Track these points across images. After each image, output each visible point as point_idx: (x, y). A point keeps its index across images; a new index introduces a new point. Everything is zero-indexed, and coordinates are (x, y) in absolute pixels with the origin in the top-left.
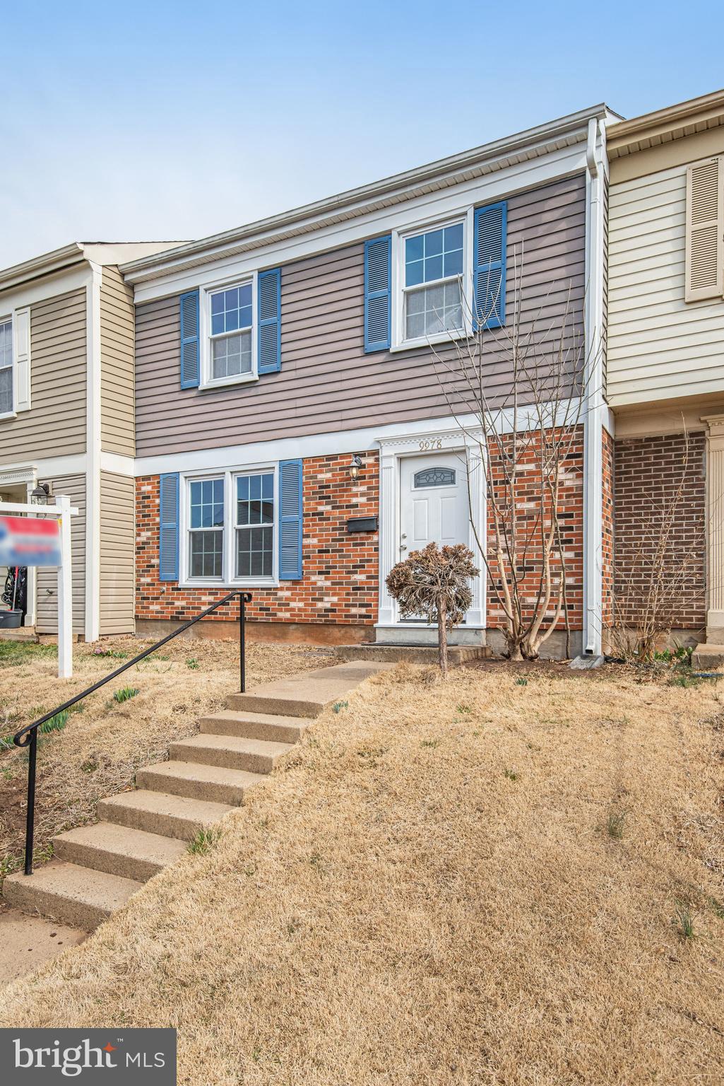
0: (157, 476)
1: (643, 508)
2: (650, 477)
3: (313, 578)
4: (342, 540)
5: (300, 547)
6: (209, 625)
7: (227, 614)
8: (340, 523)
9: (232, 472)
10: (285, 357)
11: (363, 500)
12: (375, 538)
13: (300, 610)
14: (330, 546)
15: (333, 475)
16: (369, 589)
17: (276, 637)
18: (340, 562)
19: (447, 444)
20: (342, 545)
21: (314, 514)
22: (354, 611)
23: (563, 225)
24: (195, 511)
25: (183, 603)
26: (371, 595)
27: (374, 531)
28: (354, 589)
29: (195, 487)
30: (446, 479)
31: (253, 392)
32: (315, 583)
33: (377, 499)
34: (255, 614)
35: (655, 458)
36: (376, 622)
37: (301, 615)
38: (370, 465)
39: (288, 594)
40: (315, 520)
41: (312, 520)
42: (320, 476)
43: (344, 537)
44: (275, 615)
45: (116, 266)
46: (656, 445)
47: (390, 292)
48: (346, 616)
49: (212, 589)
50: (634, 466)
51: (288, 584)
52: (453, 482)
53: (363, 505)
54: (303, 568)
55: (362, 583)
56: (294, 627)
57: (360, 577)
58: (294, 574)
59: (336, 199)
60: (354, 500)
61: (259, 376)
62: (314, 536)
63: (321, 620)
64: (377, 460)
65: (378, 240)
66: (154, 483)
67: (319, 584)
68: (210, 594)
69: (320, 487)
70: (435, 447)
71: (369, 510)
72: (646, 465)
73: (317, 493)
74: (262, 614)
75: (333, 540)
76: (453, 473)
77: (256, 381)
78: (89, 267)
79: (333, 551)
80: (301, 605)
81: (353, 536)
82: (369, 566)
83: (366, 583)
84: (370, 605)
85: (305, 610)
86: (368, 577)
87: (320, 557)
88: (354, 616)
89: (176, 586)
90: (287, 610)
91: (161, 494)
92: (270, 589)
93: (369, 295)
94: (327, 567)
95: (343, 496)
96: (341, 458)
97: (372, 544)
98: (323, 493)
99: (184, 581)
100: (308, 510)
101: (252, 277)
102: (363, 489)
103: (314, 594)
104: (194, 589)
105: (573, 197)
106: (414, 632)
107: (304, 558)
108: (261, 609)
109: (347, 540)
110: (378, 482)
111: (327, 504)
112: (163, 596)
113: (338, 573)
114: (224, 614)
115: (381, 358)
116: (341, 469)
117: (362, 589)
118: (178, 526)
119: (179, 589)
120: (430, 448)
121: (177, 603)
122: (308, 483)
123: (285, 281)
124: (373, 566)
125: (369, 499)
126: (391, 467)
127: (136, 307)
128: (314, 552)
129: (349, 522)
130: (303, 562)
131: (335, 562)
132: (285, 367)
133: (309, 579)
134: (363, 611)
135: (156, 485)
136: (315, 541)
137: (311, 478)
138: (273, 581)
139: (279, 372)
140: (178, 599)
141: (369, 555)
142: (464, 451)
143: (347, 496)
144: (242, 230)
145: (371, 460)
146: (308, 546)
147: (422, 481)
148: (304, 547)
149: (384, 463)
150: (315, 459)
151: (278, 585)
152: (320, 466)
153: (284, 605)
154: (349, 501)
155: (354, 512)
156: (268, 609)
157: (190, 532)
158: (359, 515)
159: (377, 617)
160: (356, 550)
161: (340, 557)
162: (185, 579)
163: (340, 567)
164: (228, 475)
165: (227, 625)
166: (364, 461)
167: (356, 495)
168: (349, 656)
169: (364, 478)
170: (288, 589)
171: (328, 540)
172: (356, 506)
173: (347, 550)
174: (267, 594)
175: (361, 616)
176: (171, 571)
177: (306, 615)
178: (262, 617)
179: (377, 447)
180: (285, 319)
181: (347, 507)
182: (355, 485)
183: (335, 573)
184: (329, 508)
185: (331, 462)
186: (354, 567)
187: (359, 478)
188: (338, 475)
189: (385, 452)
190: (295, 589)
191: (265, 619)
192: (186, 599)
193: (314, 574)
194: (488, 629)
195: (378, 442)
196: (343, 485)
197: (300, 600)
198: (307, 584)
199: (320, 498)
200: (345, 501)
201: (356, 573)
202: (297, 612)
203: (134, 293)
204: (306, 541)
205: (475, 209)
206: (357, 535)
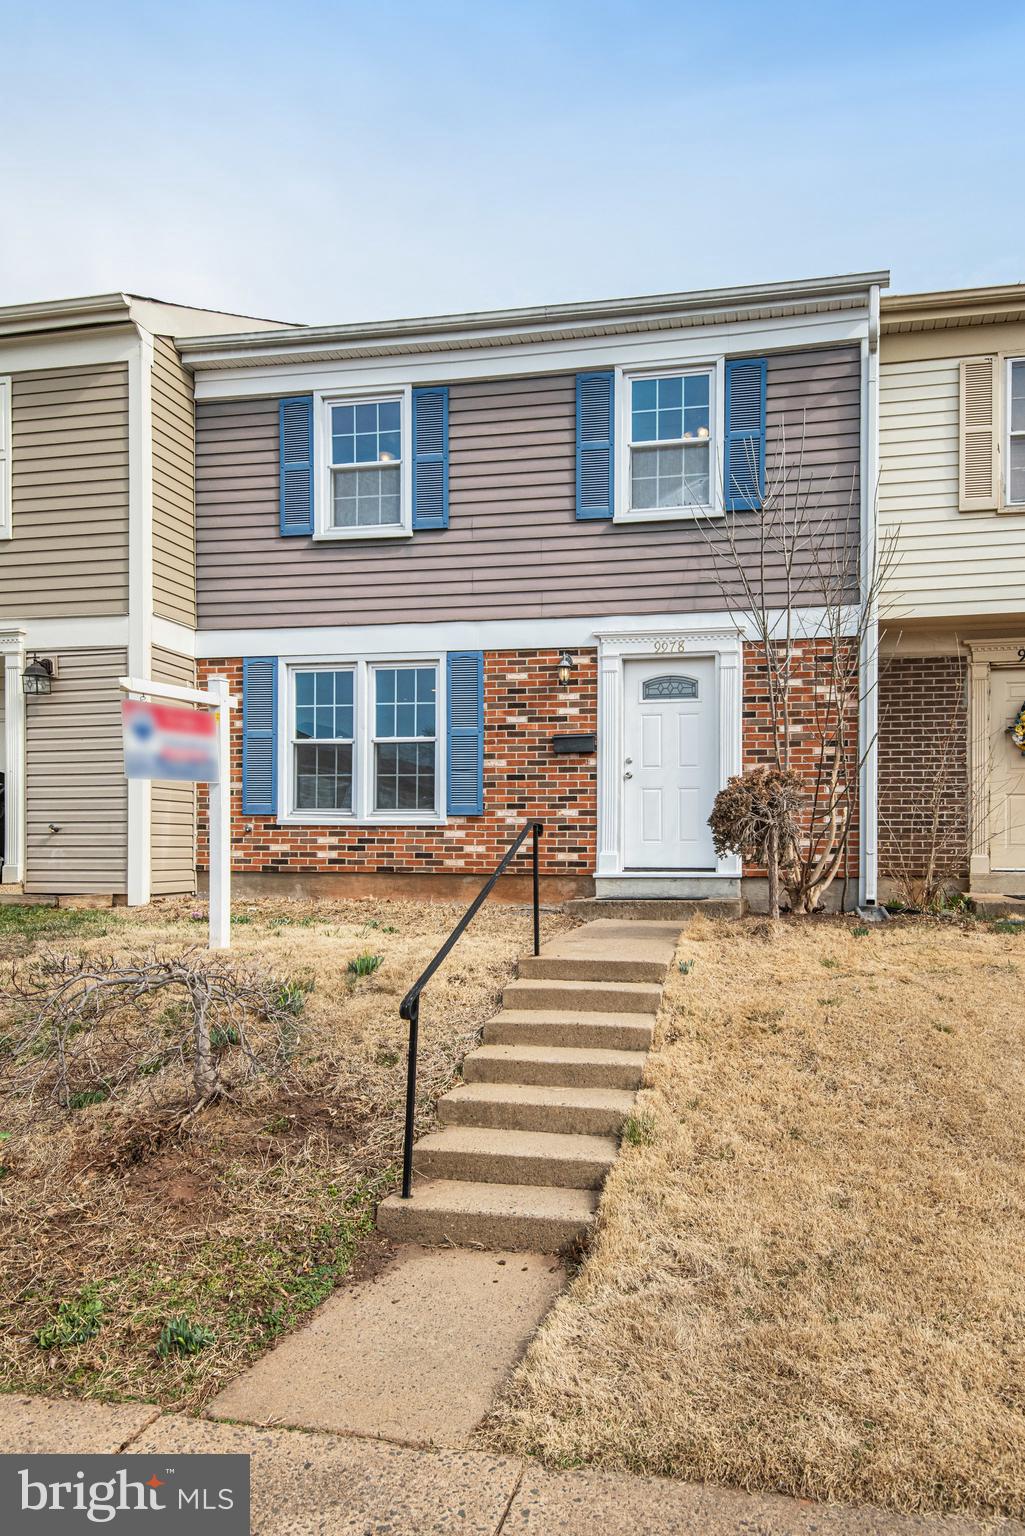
0: (240, 660)
1: (901, 739)
2: (909, 704)
3: (500, 813)
4: (544, 763)
5: (480, 771)
6: (330, 879)
7: (362, 862)
8: (541, 741)
9: (367, 663)
10: (454, 510)
11: (575, 711)
12: (592, 762)
13: (479, 856)
14: (526, 770)
15: (530, 676)
16: (582, 828)
17: (440, 894)
18: (539, 792)
19: (691, 647)
20: (544, 770)
21: (500, 727)
22: (561, 857)
23: (834, 400)
24: (303, 715)
25: (286, 848)
26: (585, 836)
27: (591, 753)
28: (560, 828)
29: (304, 681)
30: (684, 691)
31: (403, 552)
32: (502, 820)
33: (595, 711)
34: (408, 862)
35: (915, 682)
36: (595, 870)
37: (482, 863)
38: (584, 667)
39: (461, 834)
40: (503, 735)
41: (497, 735)
42: (510, 677)
43: (547, 760)
44: (441, 863)
45: (172, 338)
46: (915, 668)
47: (612, 445)
48: (550, 864)
49: (336, 827)
50: (892, 690)
51: (461, 821)
52: (694, 695)
53: (573, 718)
54: (485, 799)
55: (573, 820)
56: (469, 879)
57: (569, 813)
58: (471, 807)
59: (543, 311)
60: (561, 712)
61: (414, 531)
62: (501, 757)
63: (512, 870)
64: (594, 660)
65: (597, 375)
66: (231, 670)
67: (509, 821)
68: (331, 834)
69: (510, 691)
70: (675, 650)
71: (582, 726)
72: (905, 690)
73: (505, 699)
74: (421, 863)
75: (530, 763)
76: (694, 684)
77: (409, 538)
78: (135, 333)
79: (530, 777)
80: (482, 849)
81: (560, 758)
82: (582, 799)
83: (579, 820)
84: (585, 850)
85: (487, 856)
86: (581, 813)
87: (510, 785)
88: (562, 864)
89: (272, 823)
90: (459, 857)
91: (246, 685)
92: (433, 827)
93: (582, 444)
94: (520, 799)
95: (544, 705)
96: (542, 654)
97: (587, 769)
98: (514, 699)
99: (285, 814)
100: (490, 720)
101: (402, 392)
102: (575, 696)
103: (502, 835)
104: (304, 827)
105: (846, 370)
106: (650, 883)
107: (485, 785)
108: (418, 856)
109: (551, 763)
110: (595, 689)
111: (521, 714)
112: (248, 836)
113: (538, 806)
114: (356, 862)
115: (600, 528)
116: (541, 669)
117: (574, 828)
118: (276, 734)
119: (279, 827)
120: (668, 650)
121: (274, 848)
122: (493, 685)
123: (455, 406)
124: (589, 799)
125: (582, 711)
126: (614, 672)
127: (197, 404)
128: (501, 778)
129: (555, 740)
130: (485, 790)
131: (534, 792)
132: (455, 523)
133: (493, 814)
134: (574, 857)
135: (235, 673)
136: (503, 763)
137: (496, 677)
138: (439, 816)
139: (446, 530)
140: (276, 842)
141: (582, 784)
142: (713, 658)
143: (551, 705)
144: (396, 325)
145: (585, 660)
146: (492, 770)
147: (651, 692)
148: (486, 770)
149: (604, 666)
150: (503, 653)
151: (444, 820)
152: (510, 663)
153: (456, 849)
154: (554, 712)
155: (562, 727)
156: (430, 856)
157: (295, 745)
158: (568, 731)
159: (594, 864)
160: (565, 777)
161: (540, 785)
162: (286, 811)
163: (540, 799)
164: (362, 665)
165: (361, 878)
166: (576, 660)
167: (563, 705)
168: (585, 914)
169: (576, 682)
170: (460, 827)
171: (523, 763)
172: (564, 719)
173: (551, 777)
174: (428, 835)
175: (571, 864)
176: (266, 801)
177: (488, 863)
178: (421, 866)
179: (595, 643)
180: (454, 458)
181: (551, 719)
182: (564, 691)
183: (532, 806)
184: (523, 719)
185: (527, 659)
186: (561, 799)
187: (571, 682)
188: (537, 676)
189: (606, 650)
190: (473, 828)
191: (424, 869)
192: (289, 841)
193: (501, 807)
194: (744, 879)
195: (597, 637)
196: (544, 690)
197: (479, 843)
198: (491, 821)
199: (510, 706)
200: (548, 712)
201: (564, 806)
202: (475, 859)
203: (194, 383)
204: (489, 763)
205: (727, 360)
206: (566, 758)
